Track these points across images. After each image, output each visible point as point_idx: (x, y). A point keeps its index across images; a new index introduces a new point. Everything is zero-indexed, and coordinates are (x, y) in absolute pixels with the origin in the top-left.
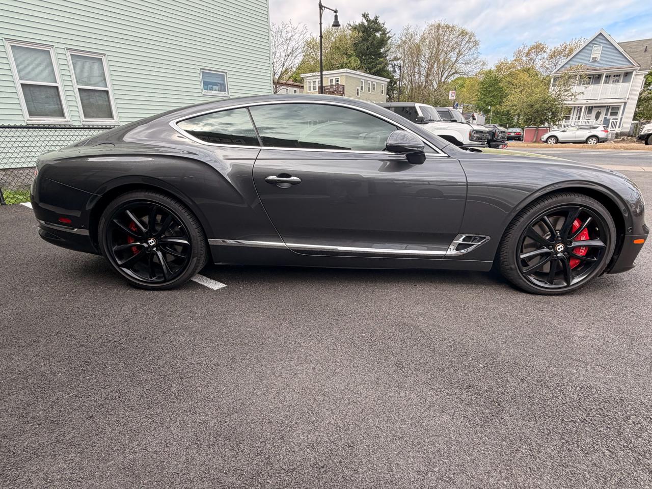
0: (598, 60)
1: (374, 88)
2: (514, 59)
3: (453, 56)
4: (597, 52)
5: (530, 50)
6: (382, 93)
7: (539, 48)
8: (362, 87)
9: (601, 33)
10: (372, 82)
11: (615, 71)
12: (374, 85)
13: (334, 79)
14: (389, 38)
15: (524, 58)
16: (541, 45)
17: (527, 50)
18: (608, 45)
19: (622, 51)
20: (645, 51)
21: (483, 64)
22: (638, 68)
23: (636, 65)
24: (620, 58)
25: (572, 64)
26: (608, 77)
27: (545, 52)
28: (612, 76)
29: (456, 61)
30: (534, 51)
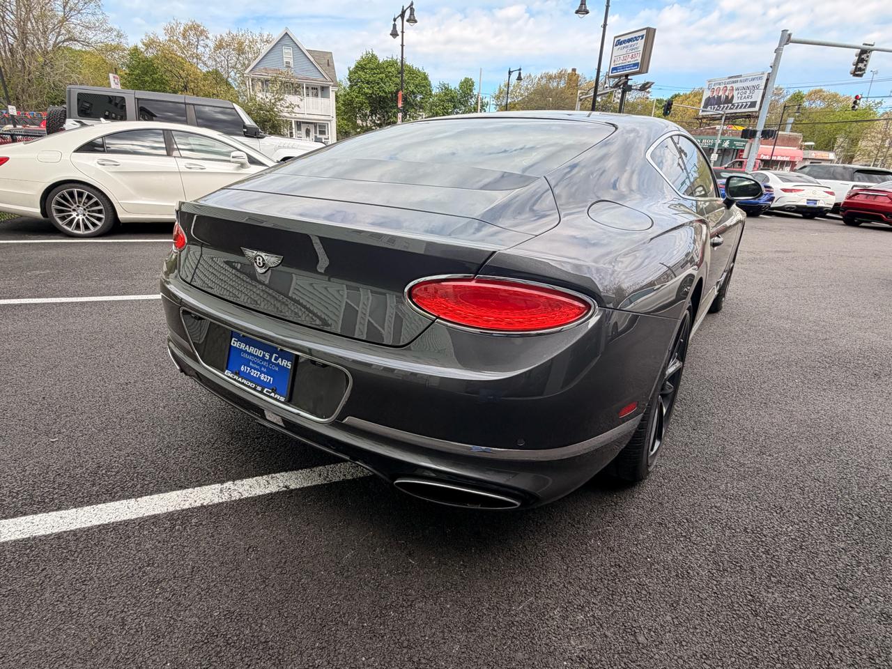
0: (292, 65)
2: (167, 39)
4: (288, 54)
5: (185, 31)
7: (197, 30)
9: (286, 33)
11: (315, 83)
15: (181, 40)
16: (199, 26)
17: (182, 28)
18: (296, 49)
19: (312, 60)
20: (328, 65)
21: (119, 35)
22: (332, 83)
23: (329, 79)
24: (312, 68)
25: (265, 64)
26: (307, 88)
27: (207, 38)
28: (310, 88)
29: (65, 19)
30: (192, 33)
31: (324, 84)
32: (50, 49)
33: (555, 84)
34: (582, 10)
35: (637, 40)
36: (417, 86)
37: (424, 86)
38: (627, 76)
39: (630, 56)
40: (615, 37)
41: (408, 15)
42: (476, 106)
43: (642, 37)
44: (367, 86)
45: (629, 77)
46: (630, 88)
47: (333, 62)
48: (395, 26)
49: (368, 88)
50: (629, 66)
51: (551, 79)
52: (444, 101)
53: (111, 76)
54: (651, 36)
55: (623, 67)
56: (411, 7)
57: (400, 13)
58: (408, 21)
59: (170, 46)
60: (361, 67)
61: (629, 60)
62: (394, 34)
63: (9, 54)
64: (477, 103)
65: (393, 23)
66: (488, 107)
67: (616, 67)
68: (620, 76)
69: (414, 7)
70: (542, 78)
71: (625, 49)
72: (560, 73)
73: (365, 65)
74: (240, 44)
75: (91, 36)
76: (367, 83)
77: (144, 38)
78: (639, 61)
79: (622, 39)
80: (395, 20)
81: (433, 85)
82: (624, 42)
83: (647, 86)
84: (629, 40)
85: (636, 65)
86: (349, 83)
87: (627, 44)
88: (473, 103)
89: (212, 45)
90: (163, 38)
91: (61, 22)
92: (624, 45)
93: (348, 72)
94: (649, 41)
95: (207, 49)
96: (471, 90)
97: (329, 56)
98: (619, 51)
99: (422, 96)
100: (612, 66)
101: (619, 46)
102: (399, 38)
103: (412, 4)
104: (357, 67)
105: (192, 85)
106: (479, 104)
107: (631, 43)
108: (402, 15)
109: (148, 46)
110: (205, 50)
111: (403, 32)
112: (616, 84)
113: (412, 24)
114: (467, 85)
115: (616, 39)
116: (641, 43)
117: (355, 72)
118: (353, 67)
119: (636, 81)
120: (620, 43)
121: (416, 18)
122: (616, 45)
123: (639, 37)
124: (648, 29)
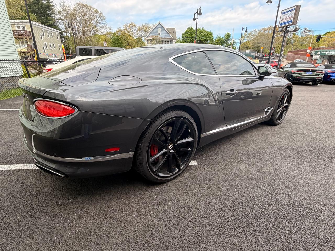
0: (160, 34)
1: (52, 35)
2: (124, 29)
3: (94, 22)
4: (159, 30)
5: (129, 26)
6: (58, 39)
7: (133, 25)
8: (43, 34)
9: (159, 23)
10: (50, 32)
11: (168, 40)
12: (51, 33)
13: (21, 26)
14: (53, 6)
15: (128, 29)
16: (133, 24)
17: (128, 25)
18: (162, 28)
19: (167, 31)
20: (174, 33)
21: (110, 29)
22: (174, 39)
23: (173, 38)
24: (167, 34)
25: (152, 34)
26: (165, 41)
27: (136, 27)
28: (166, 41)
29: (96, 26)
30: (131, 26)
31: (171, 39)
32: (91, 35)
33: (267, 32)
34: (269, 1)
35: (292, 11)
36: (207, 37)
37: (210, 37)
38: (287, 26)
39: (288, 18)
40: (282, 11)
41: (199, 12)
42: (231, 43)
43: (294, 9)
44: (188, 39)
45: (288, 27)
46: (288, 31)
47: (175, 32)
48: (195, 16)
49: (189, 40)
50: (288, 22)
51: (265, 30)
52: (218, 42)
53: (104, 42)
54: (298, 9)
55: (285, 23)
56: (200, 9)
57: (196, 12)
58: (198, 14)
59: (124, 31)
60: (187, 32)
61: (288, 19)
62: (194, 19)
63: (80, 38)
64: (231, 42)
65: (194, 15)
66: (236, 43)
67: (282, 23)
68: (284, 27)
69: (201, 9)
70: (261, 30)
71: (286, 15)
72: (270, 28)
73: (188, 31)
74: (146, 28)
75: (102, 30)
76: (189, 38)
77: (117, 29)
78: (292, 20)
79: (285, 11)
80: (195, 14)
81: (214, 36)
82: (286, 12)
83: (296, 30)
84: (288, 11)
85: (291, 21)
86: (182, 39)
87: (287, 13)
88: (230, 42)
89: (137, 30)
90: (122, 29)
91: (95, 27)
92: (286, 14)
93: (182, 34)
94: (297, 11)
95: (136, 31)
96: (229, 37)
97: (174, 29)
98: (284, 16)
99: (209, 41)
100: (280, 23)
101: (283, 14)
102: (196, 21)
103: (200, 8)
104: (185, 32)
105: (130, 43)
106: (232, 43)
107: (289, 13)
108: (197, 12)
109: (118, 32)
110: (135, 31)
111: (197, 18)
112: (281, 30)
113: (200, 15)
114: (228, 36)
115: (283, 12)
116: (293, 12)
117: (185, 34)
118: (184, 32)
119: (291, 28)
120: (284, 13)
121: (202, 13)
122: (282, 14)
123: (293, 9)
124: (297, 6)
